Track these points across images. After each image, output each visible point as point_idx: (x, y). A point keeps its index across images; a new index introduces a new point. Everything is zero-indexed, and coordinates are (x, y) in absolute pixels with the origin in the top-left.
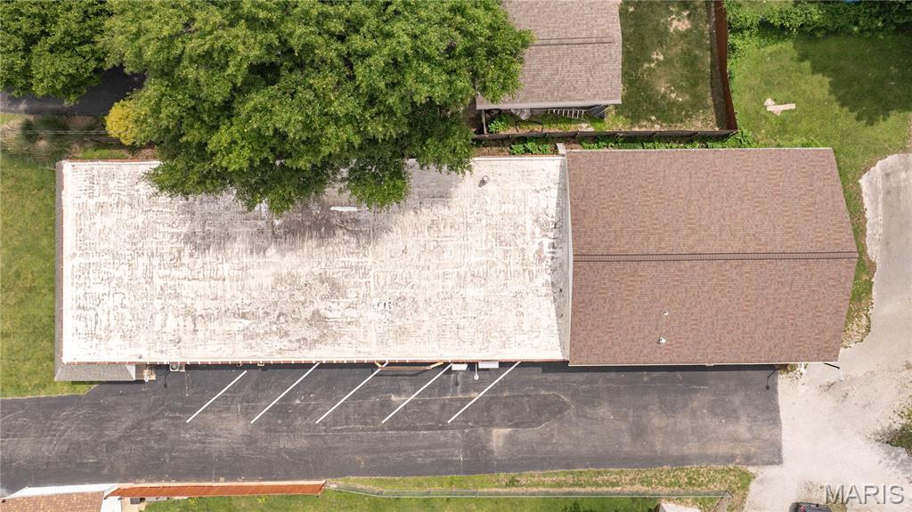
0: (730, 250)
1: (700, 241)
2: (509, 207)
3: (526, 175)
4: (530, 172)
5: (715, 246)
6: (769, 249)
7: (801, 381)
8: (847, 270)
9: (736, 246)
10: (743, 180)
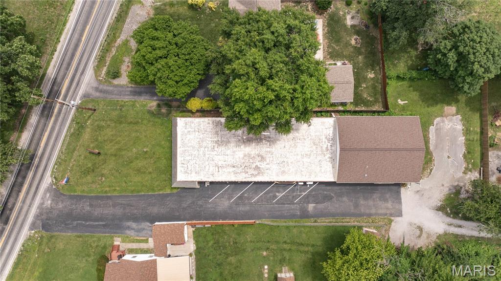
0: (387, 148)
1: (378, 145)
2: (318, 134)
3: (323, 123)
4: (324, 123)
5: (382, 146)
6: (399, 147)
7: (409, 189)
8: (423, 154)
9: (389, 146)
10: (391, 127)
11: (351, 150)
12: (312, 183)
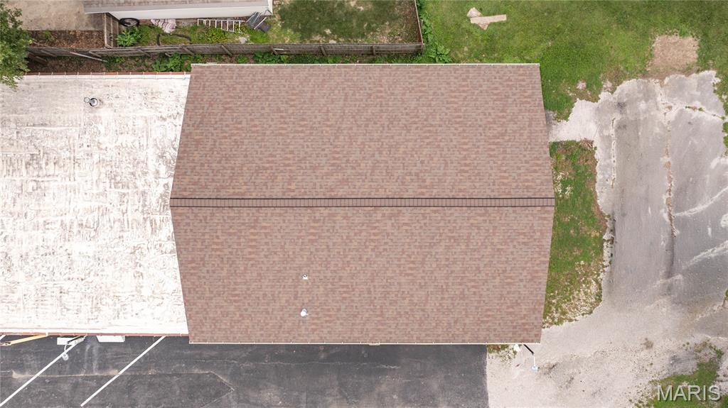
0: (382, 194)
1: (344, 181)
2: (127, 139)
3: (150, 96)
4: (155, 95)
5: (362, 188)
6: (434, 192)
7: (515, 361)
9: (392, 189)
10: (413, 104)
11: (220, 202)
12: (121, 339)
